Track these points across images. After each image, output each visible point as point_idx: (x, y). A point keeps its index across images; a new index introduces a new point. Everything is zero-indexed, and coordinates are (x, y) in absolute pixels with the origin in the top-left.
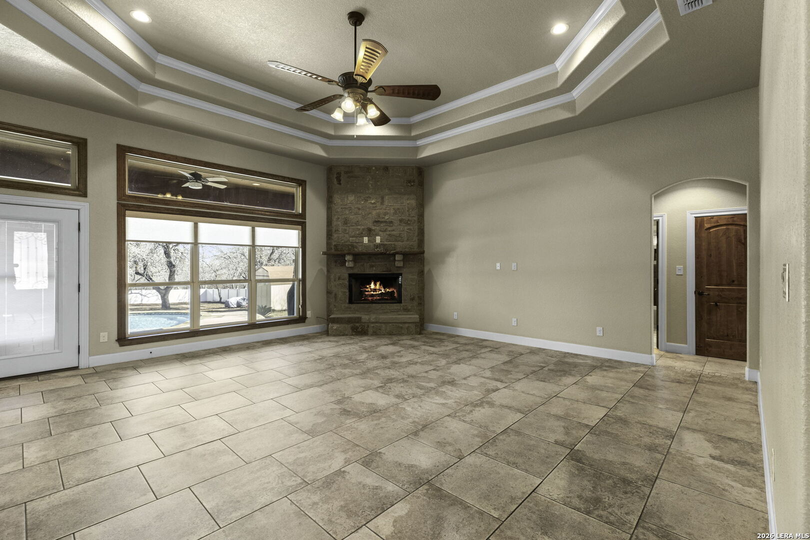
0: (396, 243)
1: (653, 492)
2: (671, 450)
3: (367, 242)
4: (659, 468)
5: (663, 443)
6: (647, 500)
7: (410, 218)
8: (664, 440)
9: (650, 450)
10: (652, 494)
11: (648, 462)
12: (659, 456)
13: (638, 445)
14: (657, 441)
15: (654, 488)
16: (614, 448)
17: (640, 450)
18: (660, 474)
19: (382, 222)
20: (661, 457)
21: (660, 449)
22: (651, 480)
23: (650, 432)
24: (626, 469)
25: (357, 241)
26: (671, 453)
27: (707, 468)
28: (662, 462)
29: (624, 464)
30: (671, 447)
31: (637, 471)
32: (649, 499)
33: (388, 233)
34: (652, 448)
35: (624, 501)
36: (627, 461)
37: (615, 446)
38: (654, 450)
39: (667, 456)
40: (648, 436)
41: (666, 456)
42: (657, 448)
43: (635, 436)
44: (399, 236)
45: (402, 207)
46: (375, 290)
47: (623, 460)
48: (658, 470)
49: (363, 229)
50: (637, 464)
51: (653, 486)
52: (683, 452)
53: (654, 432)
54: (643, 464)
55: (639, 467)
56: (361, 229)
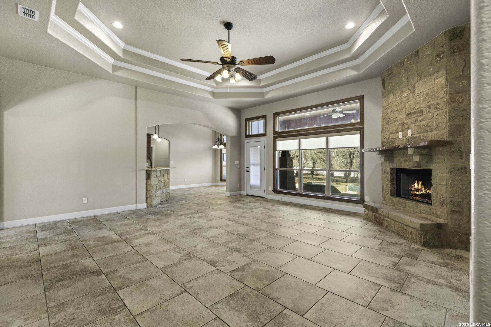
0: (425, 134)
1: (43, 285)
2: (46, 315)
3: (401, 137)
4: (47, 297)
5: (56, 317)
6: (43, 281)
7: (439, 101)
8: (57, 320)
9: (61, 304)
10: (43, 284)
11: (56, 296)
12: (52, 304)
13: (73, 301)
14: (63, 315)
15: (43, 287)
16: (85, 289)
17: (68, 299)
18: (44, 295)
19: (413, 113)
20: (50, 304)
21: (55, 309)
22: (47, 289)
23: (74, 319)
24: (66, 284)
25: (395, 137)
26: (45, 313)
27: (11, 320)
28: (47, 302)
29: (70, 286)
30: (47, 318)
31: (58, 288)
32: (42, 282)
33: (418, 124)
34: (62, 306)
35: (54, 274)
36: (69, 288)
37: (86, 290)
38: (59, 306)
39: (46, 309)
40: (73, 314)
41: (48, 308)
42: (58, 309)
43: (81, 306)
44: (427, 126)
45: (431, 90)
46: (417, 190)
47: (72, 287)
48: (47, 296)
49: (399, 125)
50: (62, 291)
51: (44, 287)
52: (35, 320)
53: (71, 322)
54: (58, 293)
55: (59, 290)
56: (397, 125)
